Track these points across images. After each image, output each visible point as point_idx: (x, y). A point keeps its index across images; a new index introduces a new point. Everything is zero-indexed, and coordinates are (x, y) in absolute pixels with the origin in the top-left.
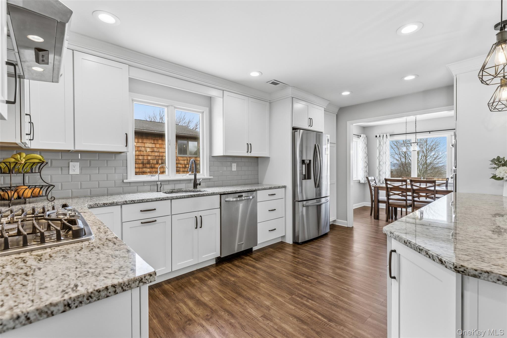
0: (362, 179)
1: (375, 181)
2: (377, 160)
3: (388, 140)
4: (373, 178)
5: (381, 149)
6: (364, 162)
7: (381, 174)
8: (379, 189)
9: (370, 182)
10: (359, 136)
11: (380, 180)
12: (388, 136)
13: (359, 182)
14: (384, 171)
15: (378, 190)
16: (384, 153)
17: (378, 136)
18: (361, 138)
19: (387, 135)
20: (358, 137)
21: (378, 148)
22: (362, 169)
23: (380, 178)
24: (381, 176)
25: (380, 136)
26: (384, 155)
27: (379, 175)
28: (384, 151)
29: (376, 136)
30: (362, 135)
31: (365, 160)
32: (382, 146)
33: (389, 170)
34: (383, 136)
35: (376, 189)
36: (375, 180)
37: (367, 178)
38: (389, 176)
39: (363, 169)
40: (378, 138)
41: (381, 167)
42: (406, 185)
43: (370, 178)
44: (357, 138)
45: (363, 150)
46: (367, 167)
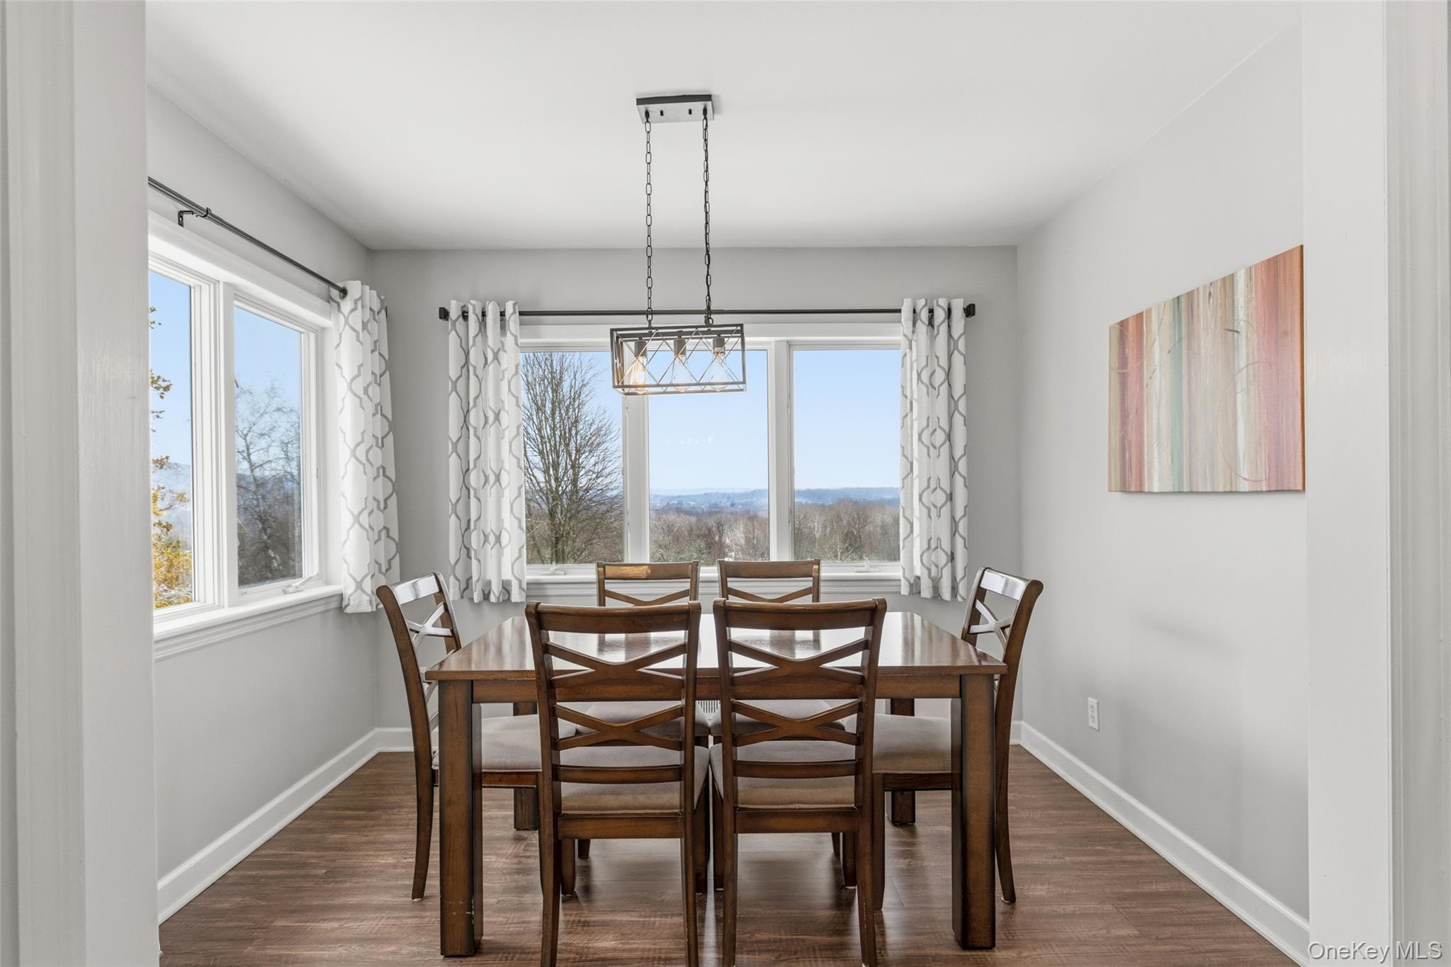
0: (359, 586)
1: (440, 611)
2: (453, 462)
3: (509, 340)
4: (427, 586)
5: (472, 395)
6: (371, 472)
7: (474, 544)
8: (479, 692)
9: (410, 624)
10: (335, 293)
11: (469, 580)
12: (513, 321)
13: (341, 609)
14: (490, 525)
15: (472, 700)
16: (491, 417)
17: (454, 313)
18: (347, 305)
19: (502, 314)
20: (329, 299)
21: (455, 383)
22: (357, 519)
23: (468, 568)
24: (474, 562)
25: (465, 315)
26: (492, 430)
27: (464, 551)
28: (492, 403)
29: (444, 314)
30: (355, 287)
31: (377, 456)
32: (479, 372)
33: (520, 520)
34: (484, 314)
35: (459, 695)
36: (440, 595)
37: (384, 594)
38: (520, 556)
39: (365, 519)
40: (454, 323)
41: (473, 501)
42: (690, 649)
43: (403, 594)
44: (320, 303)
45: (361, 393)
46: (393, 502)
